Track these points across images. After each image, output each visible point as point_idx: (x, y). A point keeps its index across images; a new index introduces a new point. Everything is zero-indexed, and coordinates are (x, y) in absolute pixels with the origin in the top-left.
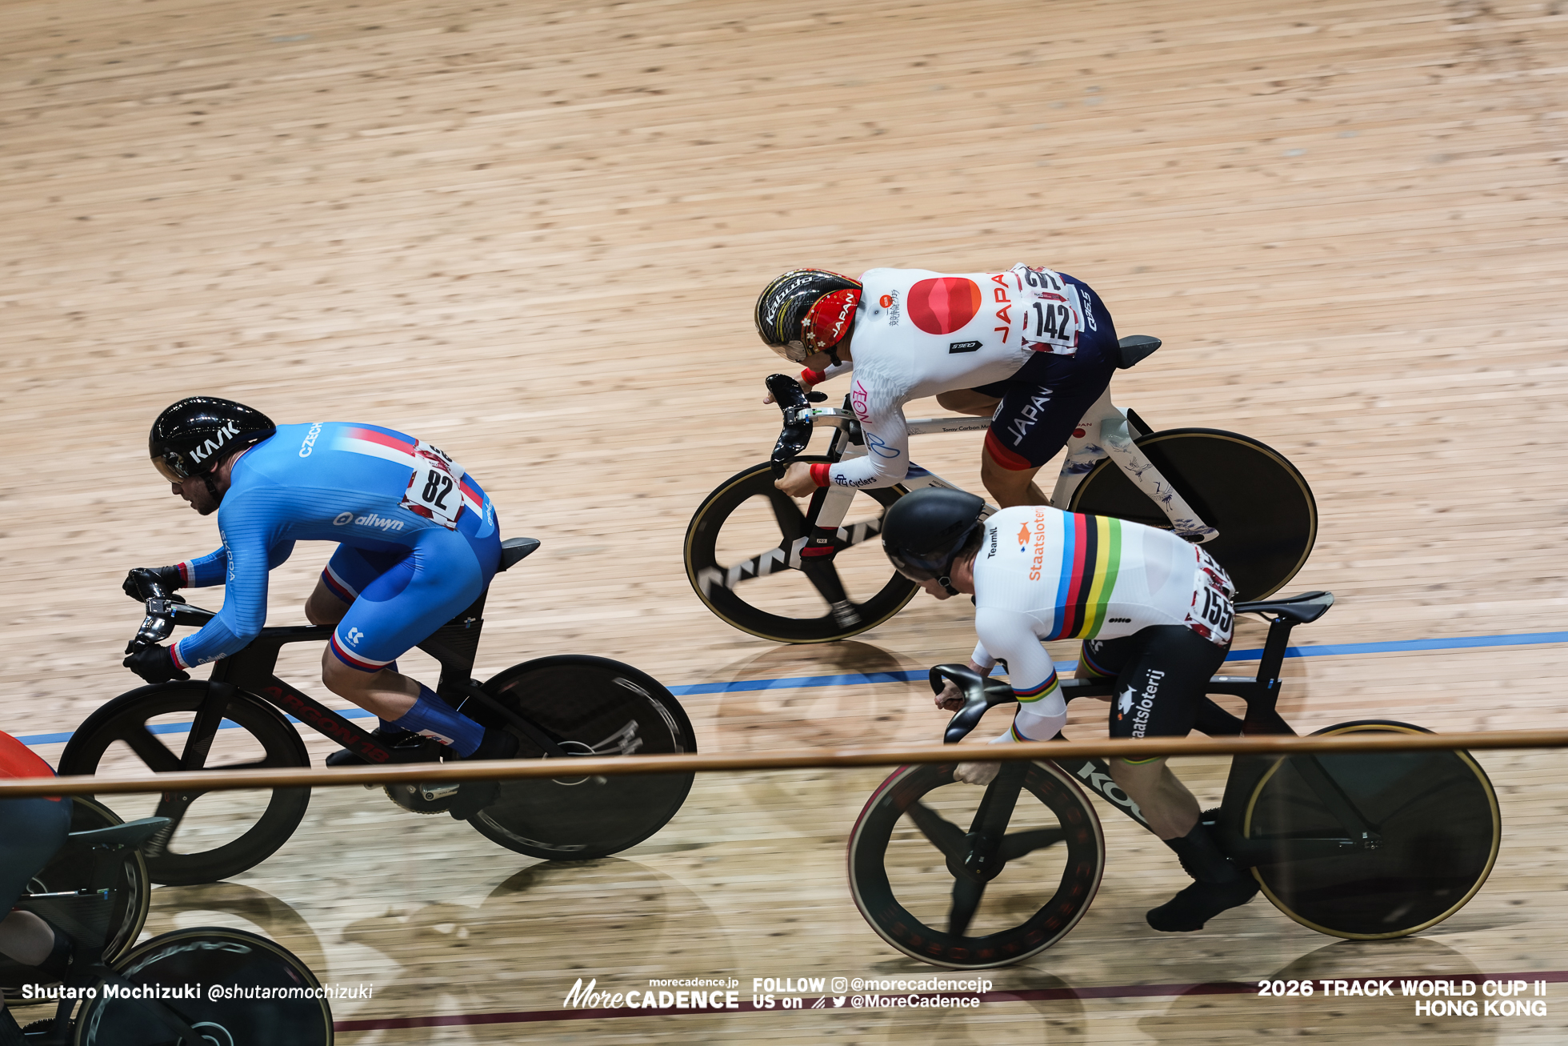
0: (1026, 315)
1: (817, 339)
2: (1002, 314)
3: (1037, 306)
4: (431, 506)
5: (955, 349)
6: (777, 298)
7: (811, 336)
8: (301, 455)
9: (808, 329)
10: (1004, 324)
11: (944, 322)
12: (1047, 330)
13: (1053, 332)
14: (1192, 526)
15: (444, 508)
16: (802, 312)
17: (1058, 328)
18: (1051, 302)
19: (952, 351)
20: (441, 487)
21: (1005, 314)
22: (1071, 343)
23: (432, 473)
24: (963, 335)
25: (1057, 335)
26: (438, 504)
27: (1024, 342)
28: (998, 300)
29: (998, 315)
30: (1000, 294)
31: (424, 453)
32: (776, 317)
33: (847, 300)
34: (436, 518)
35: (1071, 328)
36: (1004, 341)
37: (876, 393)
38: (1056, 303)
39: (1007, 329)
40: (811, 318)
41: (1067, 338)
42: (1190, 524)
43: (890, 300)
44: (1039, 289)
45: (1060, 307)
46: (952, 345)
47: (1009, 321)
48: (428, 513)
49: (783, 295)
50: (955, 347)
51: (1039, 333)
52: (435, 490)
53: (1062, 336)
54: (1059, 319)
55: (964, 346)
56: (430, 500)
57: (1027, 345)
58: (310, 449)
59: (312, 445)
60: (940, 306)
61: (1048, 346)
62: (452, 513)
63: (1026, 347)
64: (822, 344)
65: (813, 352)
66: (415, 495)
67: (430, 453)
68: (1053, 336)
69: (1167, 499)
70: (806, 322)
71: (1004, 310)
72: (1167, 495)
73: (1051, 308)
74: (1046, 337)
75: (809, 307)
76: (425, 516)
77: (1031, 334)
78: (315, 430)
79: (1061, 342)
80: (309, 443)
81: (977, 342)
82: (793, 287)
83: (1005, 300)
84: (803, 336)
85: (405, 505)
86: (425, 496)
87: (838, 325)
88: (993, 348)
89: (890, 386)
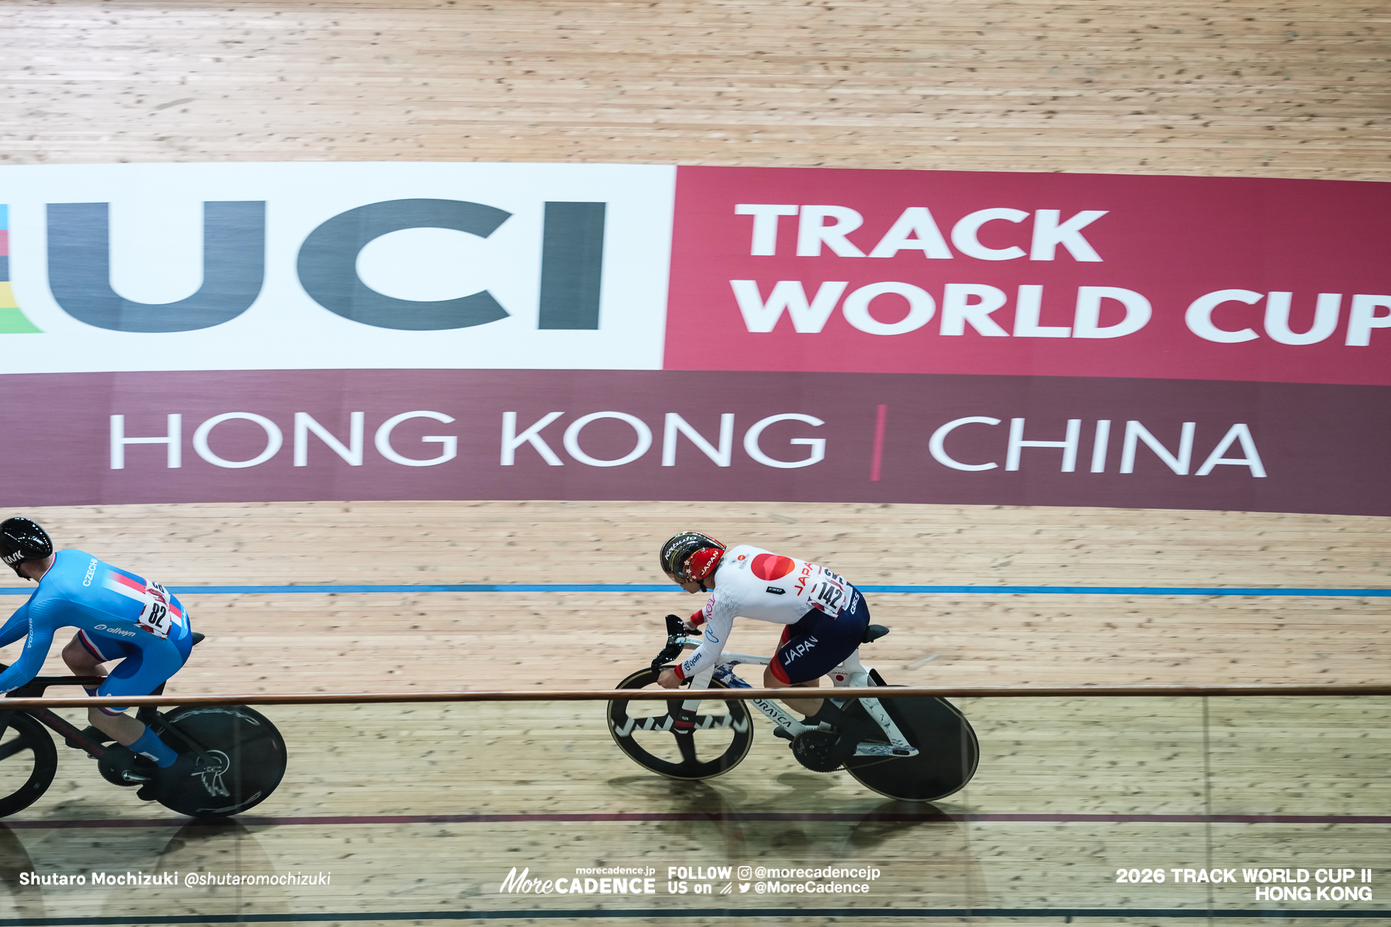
0: (815, 586)
1: (692, 574)
2: (802, 580)
3: (825, 584)
4: (153, 626)
5: (770, 590)
6: (674, 545)
7: (689, 571)
8: (84, 584)
9: (687, 567)
10: (801, 585)
11: (768, 573)
12: (825, 598)
13: (828, 601)
14: (902, 744)
15: (161, 627)
16: (686, 556)
17: (832, 599)
18: (834, 586)
19: (768, 591)
20: (160, 614)
21: (804, 580)
22: (836, 611)
23: (155, 604)
24: (776, 584)
25: (829, 603)
26: (157, 625)
27: (810, 599)
28: (803, 573)
29: (799, 579)
30: (806, 571)
31: (150, 591)
32: (670, 556)
33: (714, 555)
34: (156, 633)
35: (838, 603)
36: (798, 595)
37: (720, 603)
38: (837, 588)
39: (802, 588)
40: (690, 561)
41: (835, 607)
42: (900, 743)
43: (744, 558)
44: (830, 578)
45: (838, 591)
46: (769, 587)
47: (804, 585)
48: (152, 630)
49: (677, 544)
50: (770, 589)
51: (820, 598)
52: (156, 616)
53: (832, 605)
54: (834, 596)
55: (775, 590)
56: (153, 622)
57: (811, 602)
58: (89, 582)
59: (91, 579)
60: (769, 566)
61: (823, 607)
62: (165, 629)
63: (810, 603)
64: (694, 577)
65: (689, 581)
66: (144, 619)
67: (153, 590)
68: (827, 603)
69: (887, 725)
70: (687, 563)
71: (804, 578)
72: (887, 723)
73: (832, 589)
74: (823, 602)
75: (690, 555)
76: (149, 631)
77: (815, 597)
78: (92, 568)
79: (831, 608)
80: (89, 577)
81: (783, 590)
82: (684, 540)
83: (807, 574)
84: (684, 570)
85: (138, 626)
86: (150, 620)
87: (706, 568)
88: (790, 597)
89: (728, 601)
